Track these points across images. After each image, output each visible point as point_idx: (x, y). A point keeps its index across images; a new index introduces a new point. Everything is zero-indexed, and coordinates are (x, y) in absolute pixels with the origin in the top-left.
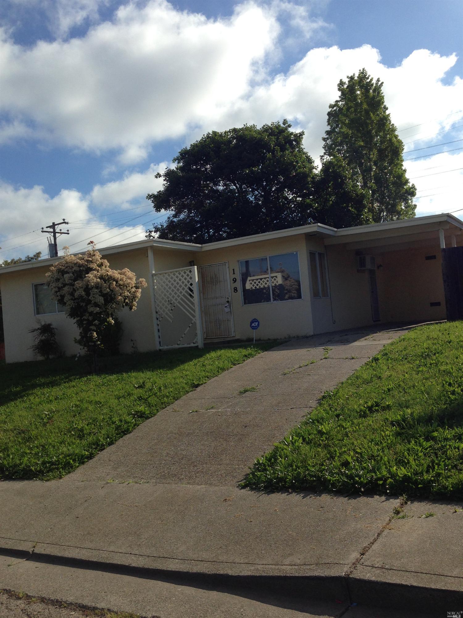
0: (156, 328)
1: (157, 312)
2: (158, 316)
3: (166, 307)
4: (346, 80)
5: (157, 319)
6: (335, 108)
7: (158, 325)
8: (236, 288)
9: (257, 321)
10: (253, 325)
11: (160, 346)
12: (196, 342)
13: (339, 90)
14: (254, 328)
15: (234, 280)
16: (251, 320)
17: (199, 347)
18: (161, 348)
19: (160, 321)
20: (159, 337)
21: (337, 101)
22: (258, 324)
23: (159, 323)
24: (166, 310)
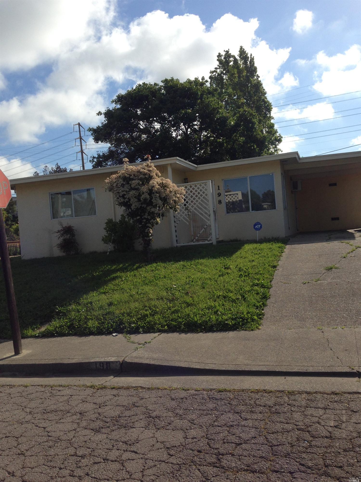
0: (173, 229)
1: (174, 217)
2: (176, 220)
3: (183, 213)
4: (223, 53)
5: (175, 222)
6: (214, 73)
7: (175, 227)
8: (221, 200)
9: (260, 224)
10: (256, 227)
11: (177, 243)
12: (210, 240)
13: (218, 60)
14: (257, 229)
15: (219, 194)
16: (254, 224)
17: (213, 244)
18: (178, 245)
19: (177, 223)
20: (176, 236)
21: (216, 68)
22: (261, 227)
23: (176, 225)
24: (184, 215)
